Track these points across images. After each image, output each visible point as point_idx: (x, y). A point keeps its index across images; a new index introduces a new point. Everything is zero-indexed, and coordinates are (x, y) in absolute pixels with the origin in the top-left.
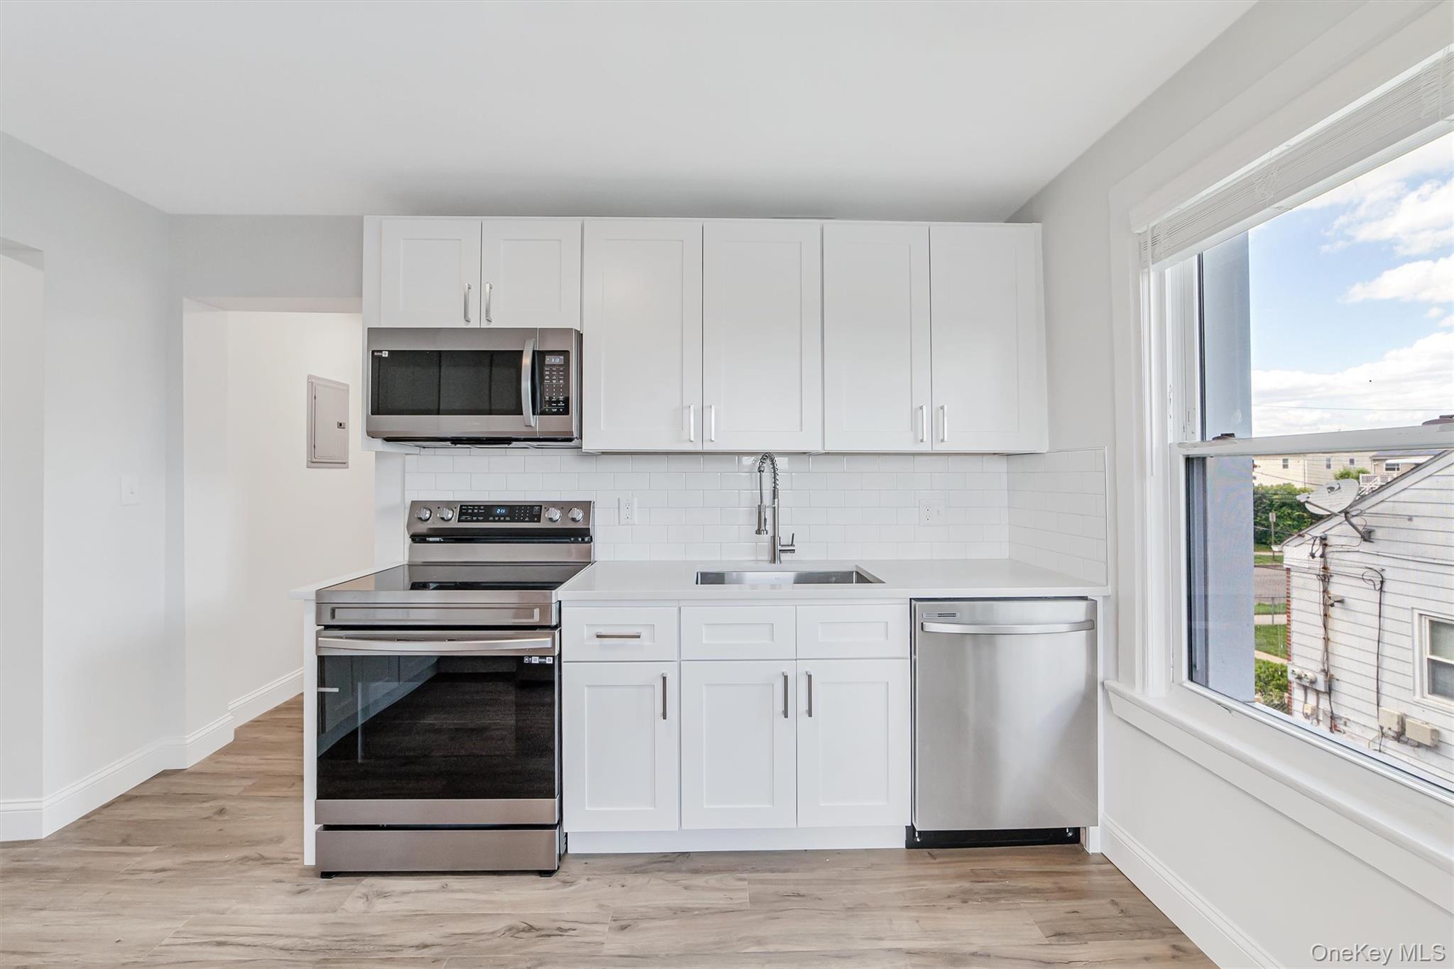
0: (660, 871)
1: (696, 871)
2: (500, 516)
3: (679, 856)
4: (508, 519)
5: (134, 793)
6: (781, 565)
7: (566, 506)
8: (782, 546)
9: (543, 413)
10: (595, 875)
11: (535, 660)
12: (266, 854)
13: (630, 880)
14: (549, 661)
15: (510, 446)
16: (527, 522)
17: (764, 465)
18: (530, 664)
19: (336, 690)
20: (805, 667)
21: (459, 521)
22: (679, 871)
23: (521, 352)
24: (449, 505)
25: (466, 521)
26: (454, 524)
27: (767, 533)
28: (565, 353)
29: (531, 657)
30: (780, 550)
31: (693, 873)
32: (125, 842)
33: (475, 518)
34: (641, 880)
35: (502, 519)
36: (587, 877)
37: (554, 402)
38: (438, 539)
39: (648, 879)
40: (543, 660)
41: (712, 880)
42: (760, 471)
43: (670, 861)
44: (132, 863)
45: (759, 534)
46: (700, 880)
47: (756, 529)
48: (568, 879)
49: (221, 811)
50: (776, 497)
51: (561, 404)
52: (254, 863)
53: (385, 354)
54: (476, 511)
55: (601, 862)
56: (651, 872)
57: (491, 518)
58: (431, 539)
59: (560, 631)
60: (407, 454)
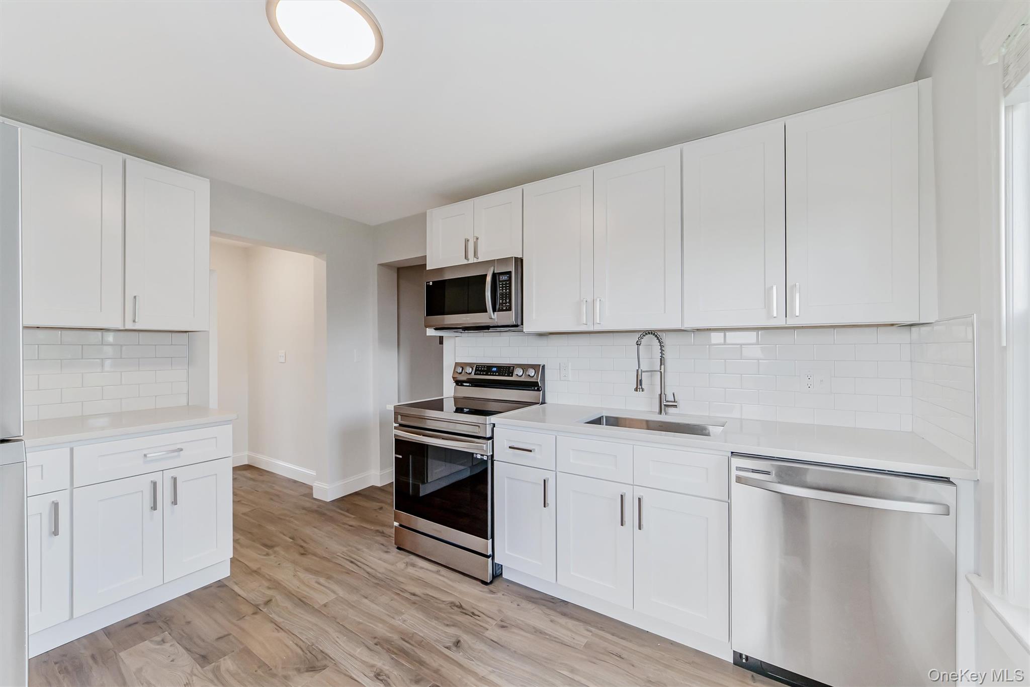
0: (544, 605)
1: (564, 614)
2: (494, 372)
3: (561, 602)
4: (497, 374)
5: (360, 492)
6: (666, 416)
7: (525, 367)
8: (668, 401)
9: (500, 310)
10: (508, 593)
11: (479, 457)
12: (385, 531)
13: (525, 604)
14: (485, 458)
15: (489, 331)
16: (506, 376)
17: (642, 340)
18: (476, 458)
19: (401, 457)
20: (639, 492)
21: (475, 374)
22: (555, 610)
23: (486, 275)
24: (470, 365)
25: (478, 374)
26: (473, 376)
27: (642, 391)
28: (510, 273)
29: (477, 454)
30: (665, 405)
31: (562, 614)
32: (348, 511)
33: (482, 373)
34: (530, 606)
35: (494, 374)
36: (503, 593)
37: (504, 303)
38: (468, 384)
39: (534, 607)
40: (482, 457)
41: (571, 623)
42: (637, 344)
43: (553, 603)
44: (346, 520)
45: (637, 391)
46: (563, 620)
47: (635, 387)
48: (494, 590)
49: (381, 508)
50: (663, 364)
51: (508, 304)
52: (379, 534)
53: (431, 284)
54: (483, 369)
55: (515, 588)
56: (539, 604)
57: (489, 373)
58: (465, 384)
59: (493, 442)
60: (456, 337)
